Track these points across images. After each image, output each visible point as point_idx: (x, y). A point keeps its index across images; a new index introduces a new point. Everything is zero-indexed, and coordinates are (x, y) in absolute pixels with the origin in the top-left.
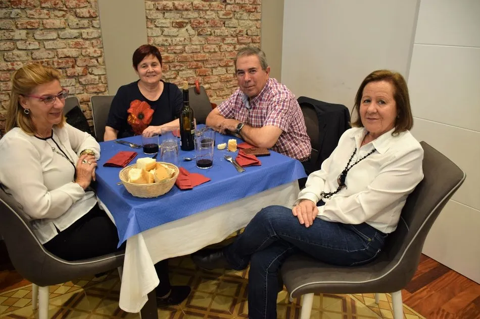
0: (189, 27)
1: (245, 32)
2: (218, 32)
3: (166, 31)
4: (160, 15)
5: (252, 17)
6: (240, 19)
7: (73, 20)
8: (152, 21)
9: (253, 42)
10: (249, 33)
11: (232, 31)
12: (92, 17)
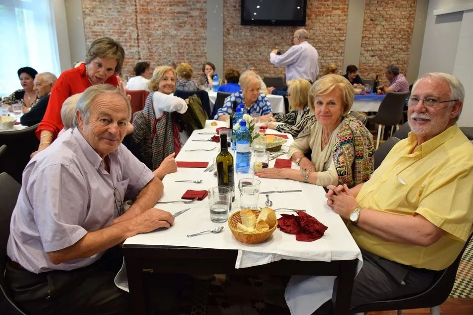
0: (376, 57)
1: (401, 60)
2: (388, 59)
3: (367, 58)
4: (366, 52)
5: (405, 53)
6: (400, 54)
7: (336, 53)
8: (362, 54)
9: (405, 63)
10: (403, 60)
11: (395, 59)
12: (342, 53)
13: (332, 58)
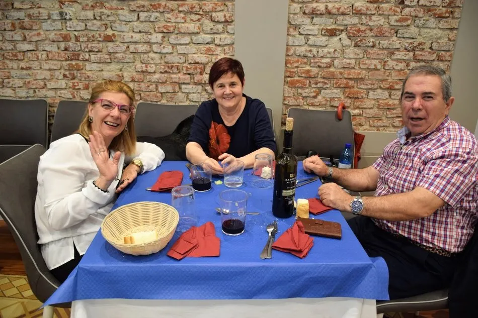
0: (344, 36)
1: (428, 45)
2: (385, 43)
3: (312, 40)
4: (307, 20)
5: (443, 24)
6: (424, 26)
7: (208, 24)
8: (296, 27)
9: (440, 59)
10: (435, 46)
11: (406, 43)
12: (227, 22)
13: (195, 38)
